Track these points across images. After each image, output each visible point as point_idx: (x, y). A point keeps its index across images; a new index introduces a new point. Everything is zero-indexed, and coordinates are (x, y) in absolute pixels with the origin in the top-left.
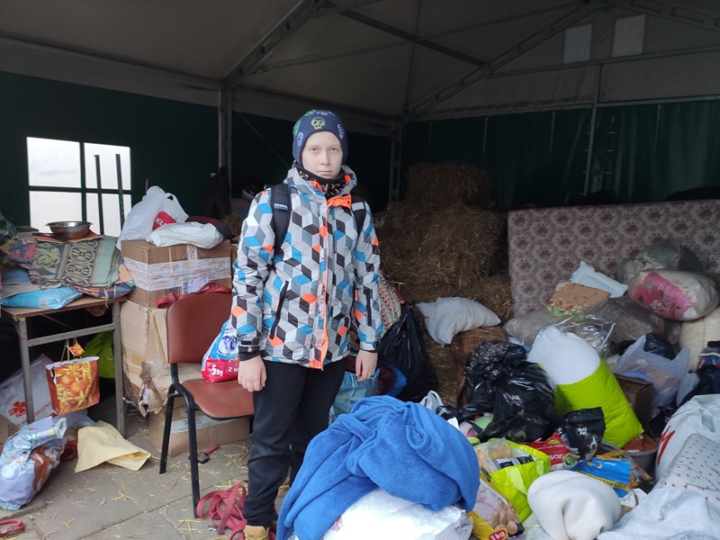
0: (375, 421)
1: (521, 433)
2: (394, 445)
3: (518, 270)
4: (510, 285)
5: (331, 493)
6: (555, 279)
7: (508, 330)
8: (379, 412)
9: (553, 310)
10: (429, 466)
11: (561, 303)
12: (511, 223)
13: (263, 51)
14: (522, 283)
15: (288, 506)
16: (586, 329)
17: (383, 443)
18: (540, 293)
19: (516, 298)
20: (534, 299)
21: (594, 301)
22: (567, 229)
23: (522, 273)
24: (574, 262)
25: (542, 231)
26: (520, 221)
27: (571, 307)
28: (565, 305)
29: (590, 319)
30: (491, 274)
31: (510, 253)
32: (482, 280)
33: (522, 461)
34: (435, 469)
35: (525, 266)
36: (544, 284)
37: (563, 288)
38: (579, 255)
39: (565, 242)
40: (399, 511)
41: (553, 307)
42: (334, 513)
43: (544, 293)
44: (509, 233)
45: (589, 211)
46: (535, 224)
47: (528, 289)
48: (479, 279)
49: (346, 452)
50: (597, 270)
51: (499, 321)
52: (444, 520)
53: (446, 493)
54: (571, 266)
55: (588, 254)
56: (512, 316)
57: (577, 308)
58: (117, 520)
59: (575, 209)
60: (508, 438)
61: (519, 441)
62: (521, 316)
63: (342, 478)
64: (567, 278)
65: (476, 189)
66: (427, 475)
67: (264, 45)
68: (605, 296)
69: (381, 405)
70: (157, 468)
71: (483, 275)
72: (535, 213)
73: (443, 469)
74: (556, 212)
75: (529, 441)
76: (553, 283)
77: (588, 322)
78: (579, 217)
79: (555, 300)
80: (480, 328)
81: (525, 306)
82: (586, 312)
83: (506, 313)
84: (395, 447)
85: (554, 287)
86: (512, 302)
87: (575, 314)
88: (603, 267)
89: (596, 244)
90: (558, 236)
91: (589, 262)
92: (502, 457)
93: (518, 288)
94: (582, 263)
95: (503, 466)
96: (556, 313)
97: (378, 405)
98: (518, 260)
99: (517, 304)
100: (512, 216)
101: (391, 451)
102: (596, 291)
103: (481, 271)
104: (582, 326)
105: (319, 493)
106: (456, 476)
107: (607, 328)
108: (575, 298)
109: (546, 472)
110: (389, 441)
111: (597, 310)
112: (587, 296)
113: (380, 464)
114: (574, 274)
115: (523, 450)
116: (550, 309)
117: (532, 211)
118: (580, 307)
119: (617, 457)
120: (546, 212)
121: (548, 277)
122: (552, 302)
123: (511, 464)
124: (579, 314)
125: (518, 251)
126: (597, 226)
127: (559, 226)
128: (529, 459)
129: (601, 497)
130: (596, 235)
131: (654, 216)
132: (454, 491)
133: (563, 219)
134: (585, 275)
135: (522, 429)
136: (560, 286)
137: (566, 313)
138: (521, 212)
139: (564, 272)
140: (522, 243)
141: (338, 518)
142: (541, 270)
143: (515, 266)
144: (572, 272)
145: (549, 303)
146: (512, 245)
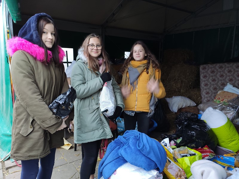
0: (129, 139)
1: (193, 145)
2: (132, 147)
3: (204, 86)
4: (200, 92)
5: (113, 162)
6: (218, 89)
7: (199, 108)
8: (131, 136)
9: (216, 101)
10: (144, 155)
11: (219, 98)
12: (201, 69)
13: (114, 14)
14: (205, 91)
15: (101, 165)
16: (228, 108)
17: (129, 146)
18: (212, 95)
19: (203, 96)
20: (210, 97)
21: (232, 98)
22: (223, 71)
23: (205, 87)
24: (225, 83)
25: (213, 72)
26: (204, 68)
27: (223, 100)
28: (221, 99)
29: (230, 104)
30: (194, 88)
31: (201, 80)
32: (190, 90)
33: (191, 155)
34: (146, 157)
35: (206, 85)
36: (214, 91)
37: (220, 93)
38: (227, 81)
39: (222, 76)
40: (136, 170)
41: (216, 100)
42: (114, 169)
43: (213, 95)
44: (200, 73)
45: (231, 64)
46: (210, 70)
47: (207, 93)
48: (189, 89)
49: (119, 148)
50: (234, 86)
51: (196, 105)
52: (150, 174)
53: (150, 165)
54: (224, 85)
55: (231, 80)
56: (201, 103)
57: (226, 100)
58: (60, 165)
59: (226, 64)
60: (188, 147)
61: (192, 148)
62: (204, 103)
63: (117, 157)
64: (222, 89)
65: (188, 58)
66: (143, 158)
67: (114, 13)
68: (236, 96)
69: (132, 133)
70: (74, 149)
71: (190, 88)
72: (210, 66)
73: (149, 156)
74: (218, 65)
75: (196, 148)
76: (217, 91)
77: (229, 105)
78: (227, 66)
79: (217, 97)
80: (188, 107)
81: (206, 99)
82: (228, 102)
83: (199, 102)
84: (133, 148)
85: (217, 92)
86: (201, 98)
87: (225, 102)
88: (237, 85)
89: (234, 77)
90: (219, 73)
91: (231, 83)
92: (184, 153)
93: (203, 93)
94: (228, 84)
95: (183, 156)
96: (217, 102)
97: (131, 133)
98: (203, 83)
99: (203, 98)
100: (201, 67)
101: (131, 149)
102: (233, 94)
103: (190, 87)
104: (227, 107)
105: (110, 162)
106: (154, 159)
107: (236, 108)
108: (225, 97)
109: (199, 159)
110: (131, 146)
111: (233, 101)
112: (230, 96)
113: (127, 153)
114: (225, 88)
115: (193, 151)
116: (215, 100)
117: (209, 65)
118: (227, 100)
119: (233, 155)
120: (214, 65)
121: (215, 89)
122: (216, 98)
123: (186, 156)
124: (226, 103)
125: (204, 79)
126: (234, 70)
127: (219, 70)
128: (194, 154)
129: (217, 170)
130: (234, 73)
132: (153, 165)
133: (221, 67)
134: (229, 88)
135: (194, 144)
136: (219, 92)
137: (221, 102)
138: (204, 65)
139: (221, 87)
140: (205, 77)
141: (115, 170)
142: (212, 86)
143: (202, 85)
144: (224, 87)
145: (215, 98)
146: (201, 77)
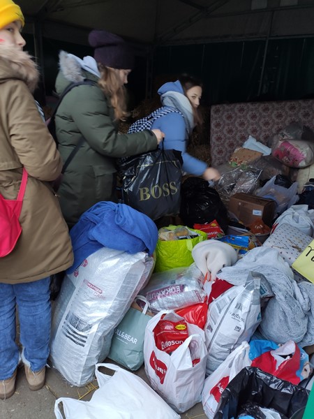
0: (103, 215)
3: (215, 141)
4: (210, 150)
6: (235, 146)
11: (236, 159)
12: (212, 113)
14: (216, 148)
16: (247, 173)
18: (226, 154)
19: (213, 157)
20: (223, 158)
21: (253, 158)
22: (244, 116)
23: (217, 143)
24: (246, 136)
25: (229, 117)
26: (217, 111)
27: (241, 162)
28: (238, 161)
29: (249, 168)
30: (200, 144)
31: (211, 131)
34: (129, 234)
35: (219, 139)
36: (229, 149)
37: (239, 151)
38: (249, 131)
39: (242, 124)
41: (232, 162)
43: (228, 154)
44: (211, 119)
45: (257, 105)
46: (226, 114)
47: (220, 152)
50: (257, 141)
52: (137, 258)
53: (136, 245)
54: (244, 139)
55: (254, 131)
57: (244, 162)
59: (249, 104)
63: (86, 242)
64: (241, 145)
68: (260, 155)
71: (196, 144)
72: (227, 107)
74: (238, 106)
76: (234, 148)
78: (251, 109)
79: (233, 158)
81: (217, 162)
82: (248, 164)
85: (234, 150)
86: (211, 160)
87: (243, 166)
88: (262, 139)
89: (259, 126)
90: (238, 120)
91: (255, 135)
93: (214, 151)
94: (250, 136)
96: (233, 165)
98: (215, 135)
99: (213, 161)
100: (213, 108)
102: (255, 152)
107: (258, 173)
108: (244, 157)
111: (254, 163)
112: (251, 155)
114: (245, 143)
116: (230, 163)
117: (224, 105)
118: (246, 162)
120: (232, 106)
121: (231, 145)
124: (246, 165)
125: (216, 129)
126: (260, 114)
127: (239, 114)
130: (260, 120)
131: (292, 108)
132: (140, 244)
133: (241, 110)
134: (252, 144)
136: (237, 150)
137: (239, 165)
138: (218, 106)
139: (240, 142)
140: (218, 125)
142: (227, 141)
143: (213, 138)
144: (244, 141)
145: (230, 159)
146: (212, 126)
